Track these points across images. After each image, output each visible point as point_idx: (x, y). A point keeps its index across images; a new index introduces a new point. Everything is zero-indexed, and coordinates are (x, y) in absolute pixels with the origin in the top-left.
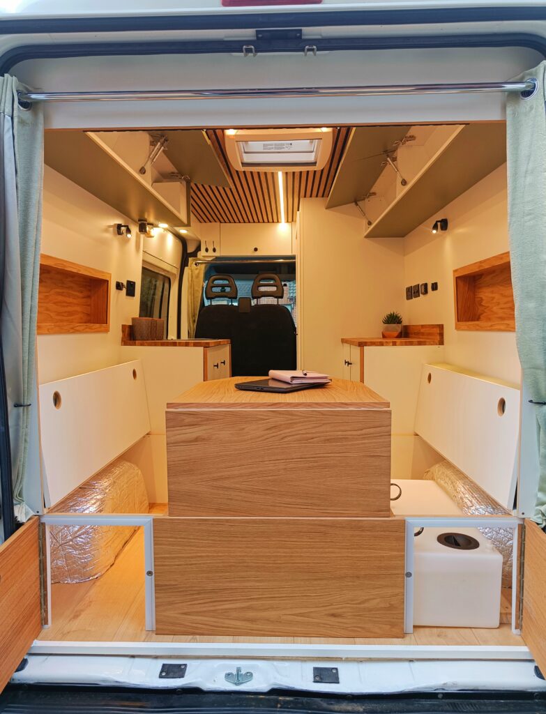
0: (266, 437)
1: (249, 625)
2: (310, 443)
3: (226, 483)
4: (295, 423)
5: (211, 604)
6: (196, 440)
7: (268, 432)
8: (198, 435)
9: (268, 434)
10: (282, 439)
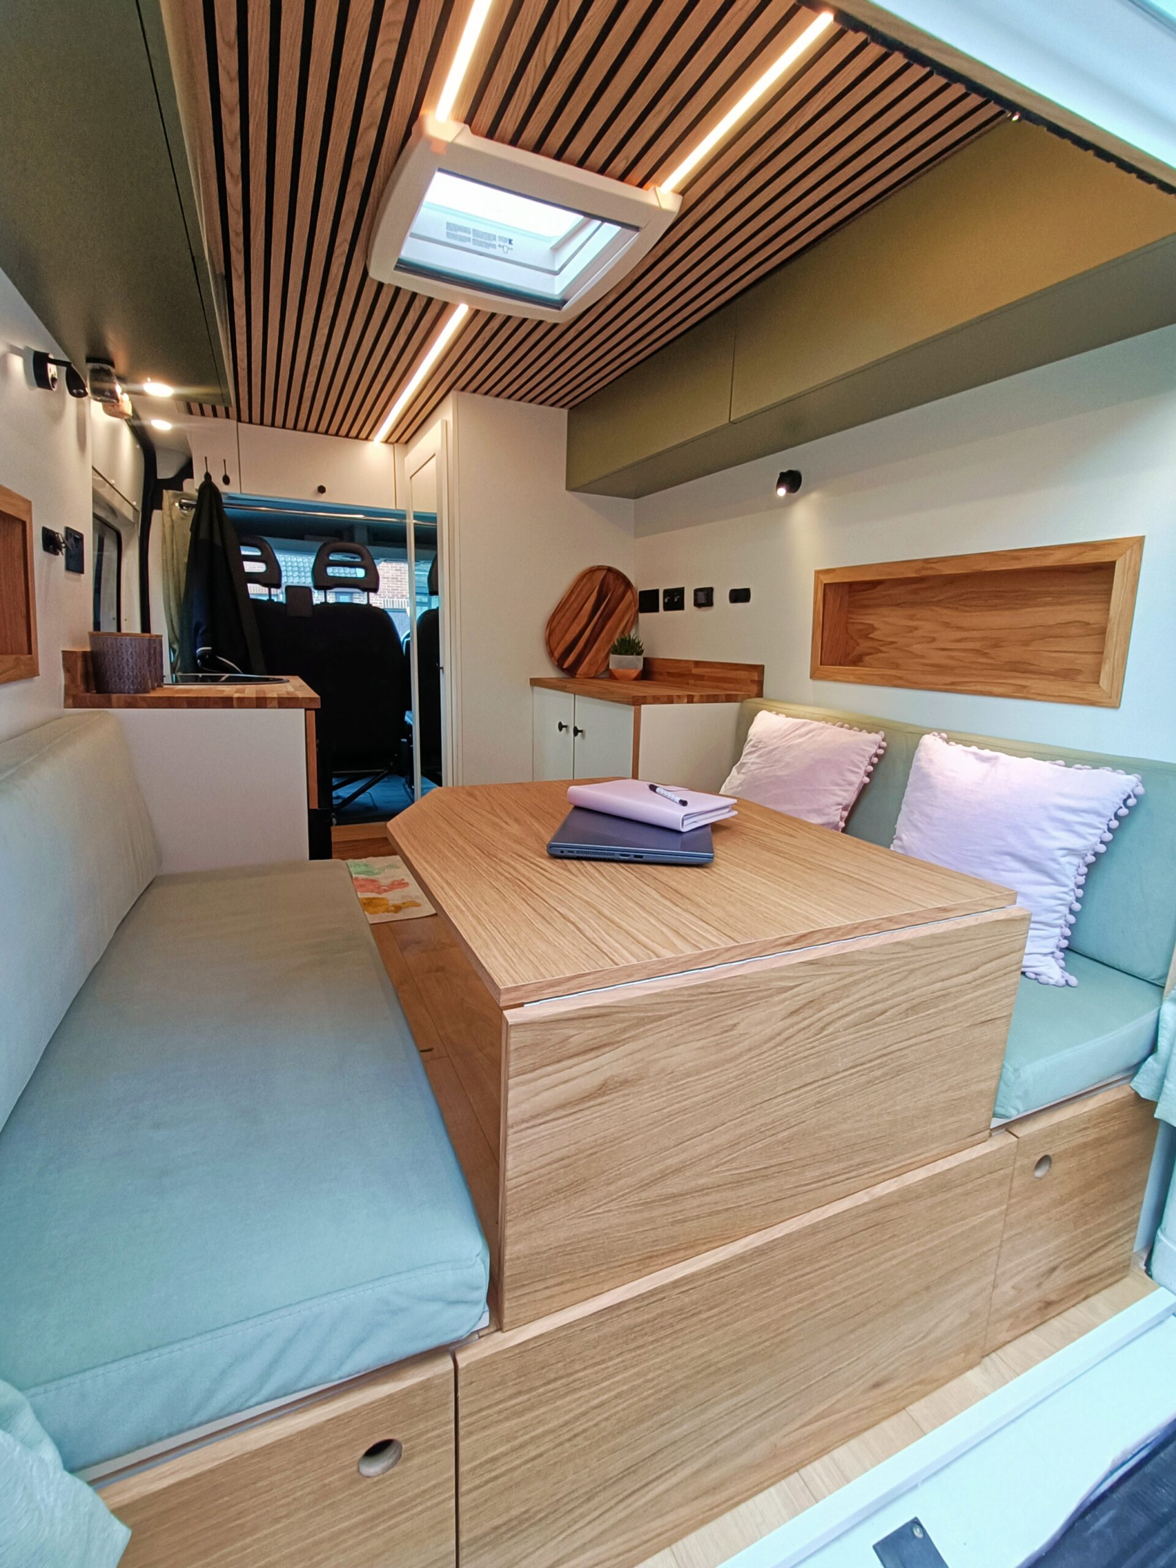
0: (785, 1035)
1: (709, 1501)
2: (877, 1024)
3: (673, 1185)
4: (855, 983)
5: (621, 1506)
6: (603, 1089)
7: (795, 1019)
8: (608, 1074)
9: (792, 1025)
10: (823, 1029)
